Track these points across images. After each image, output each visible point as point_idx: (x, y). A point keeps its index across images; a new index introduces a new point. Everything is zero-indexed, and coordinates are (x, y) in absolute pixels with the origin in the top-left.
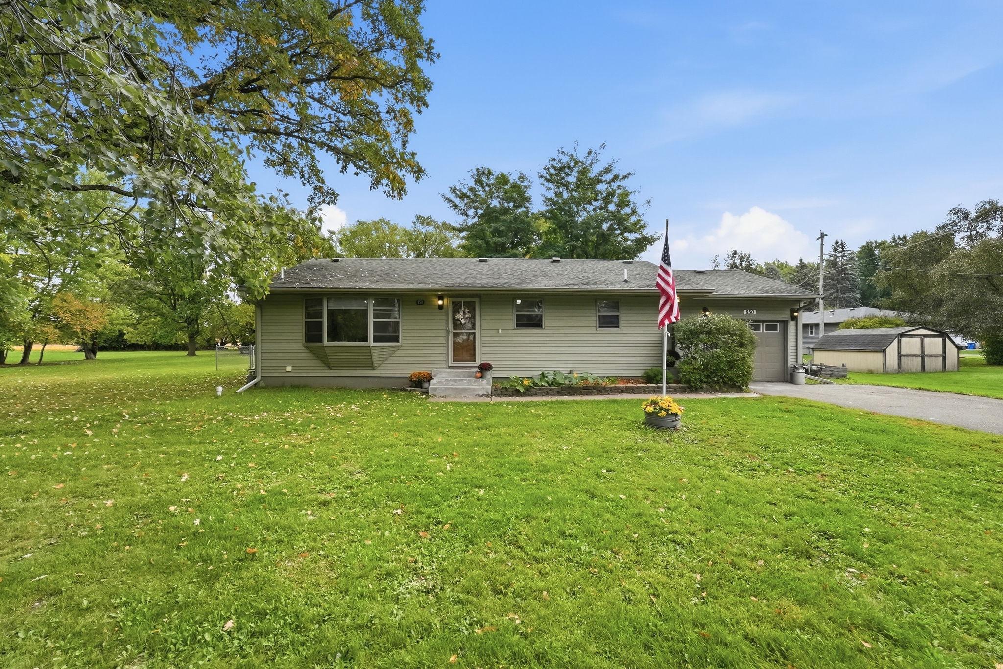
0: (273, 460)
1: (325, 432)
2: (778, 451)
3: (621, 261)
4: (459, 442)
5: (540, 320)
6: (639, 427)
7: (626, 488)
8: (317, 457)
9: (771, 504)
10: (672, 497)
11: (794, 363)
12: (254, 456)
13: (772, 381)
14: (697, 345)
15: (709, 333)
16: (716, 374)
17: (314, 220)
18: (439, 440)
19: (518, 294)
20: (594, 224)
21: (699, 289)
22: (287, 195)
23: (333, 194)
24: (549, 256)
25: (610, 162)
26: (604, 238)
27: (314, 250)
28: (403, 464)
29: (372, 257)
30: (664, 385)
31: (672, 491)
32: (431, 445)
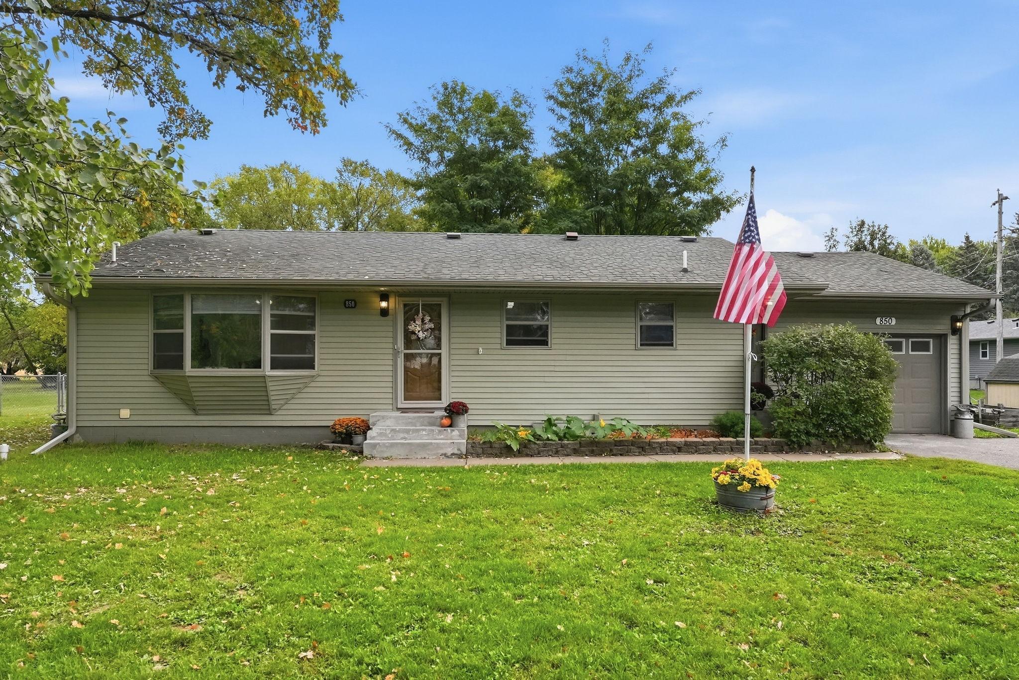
0: (93, 568)
1: (186, 521)
2: (932, 547)
3: (677, 238)
4: (413, 534)
5: (545, 334)
6: (706, 509)
7: (686, 610)
8: (172, 562)
9: (920, 633)
10: (762, 625)
11: (956, 404)
12: (62, 562)
13: (920, 434)
14: (800, 374)
15: (820, 354)
16: (832, 421)
17: (171, 163)
18: (379, 532)
19: (510, 292)
20: (633, 175)
21: (805, 283)
22: (123, 120)
23: (202, 121)
24: (560, 229)
25: (661, 74)
26: (649, 199)
27: (170, 214)
28: (317, 573)
29: (268, 228)
30: (748, 439)
31: (760, 614)
32: (366, 540)
